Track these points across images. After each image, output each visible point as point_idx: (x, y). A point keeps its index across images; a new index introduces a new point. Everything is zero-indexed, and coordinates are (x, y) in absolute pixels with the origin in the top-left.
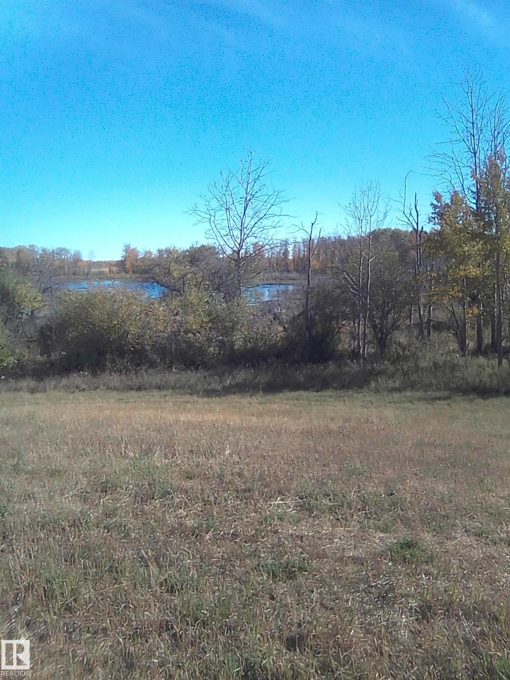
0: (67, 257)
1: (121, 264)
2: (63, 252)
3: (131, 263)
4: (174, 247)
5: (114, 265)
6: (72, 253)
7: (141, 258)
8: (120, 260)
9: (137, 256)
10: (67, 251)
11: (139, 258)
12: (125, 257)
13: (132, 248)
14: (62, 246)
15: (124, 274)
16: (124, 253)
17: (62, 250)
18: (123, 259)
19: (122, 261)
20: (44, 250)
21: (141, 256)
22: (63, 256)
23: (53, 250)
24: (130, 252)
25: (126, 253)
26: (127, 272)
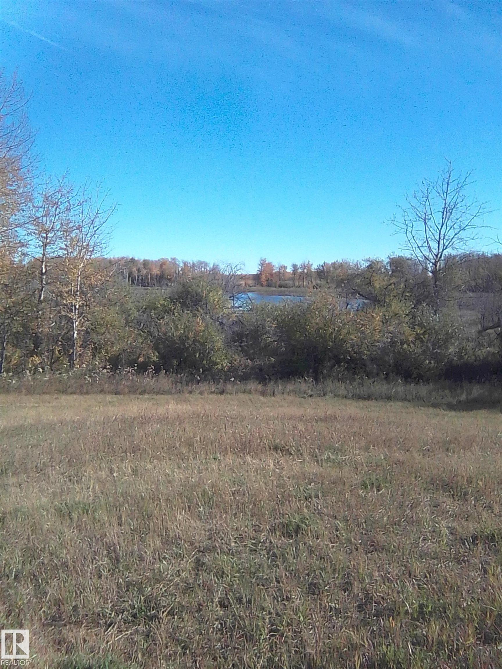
0: (207, 270)
1: (257, 278)
2: (203, 265)
3: (266, 276)
4: (309, 262)
5: (248, 278)
6: (211, 266)
7: (276, 273)
8: (256, 273)
9: (273, 270)
10: (206, 264)
11: (274, 272)
12: (261, 271)
13: (267, 262)
14: (202, 260)
15: (258, 287)
16: (260, 267)
17: (201, 263)
18: (259, 273)
19: (257, 274)
20: (185, 263)
21: (276, 271)
22: (203, 269)
23: (193, 263)
24: (265, 266)
25: (262, 267)
26: (262, 285)
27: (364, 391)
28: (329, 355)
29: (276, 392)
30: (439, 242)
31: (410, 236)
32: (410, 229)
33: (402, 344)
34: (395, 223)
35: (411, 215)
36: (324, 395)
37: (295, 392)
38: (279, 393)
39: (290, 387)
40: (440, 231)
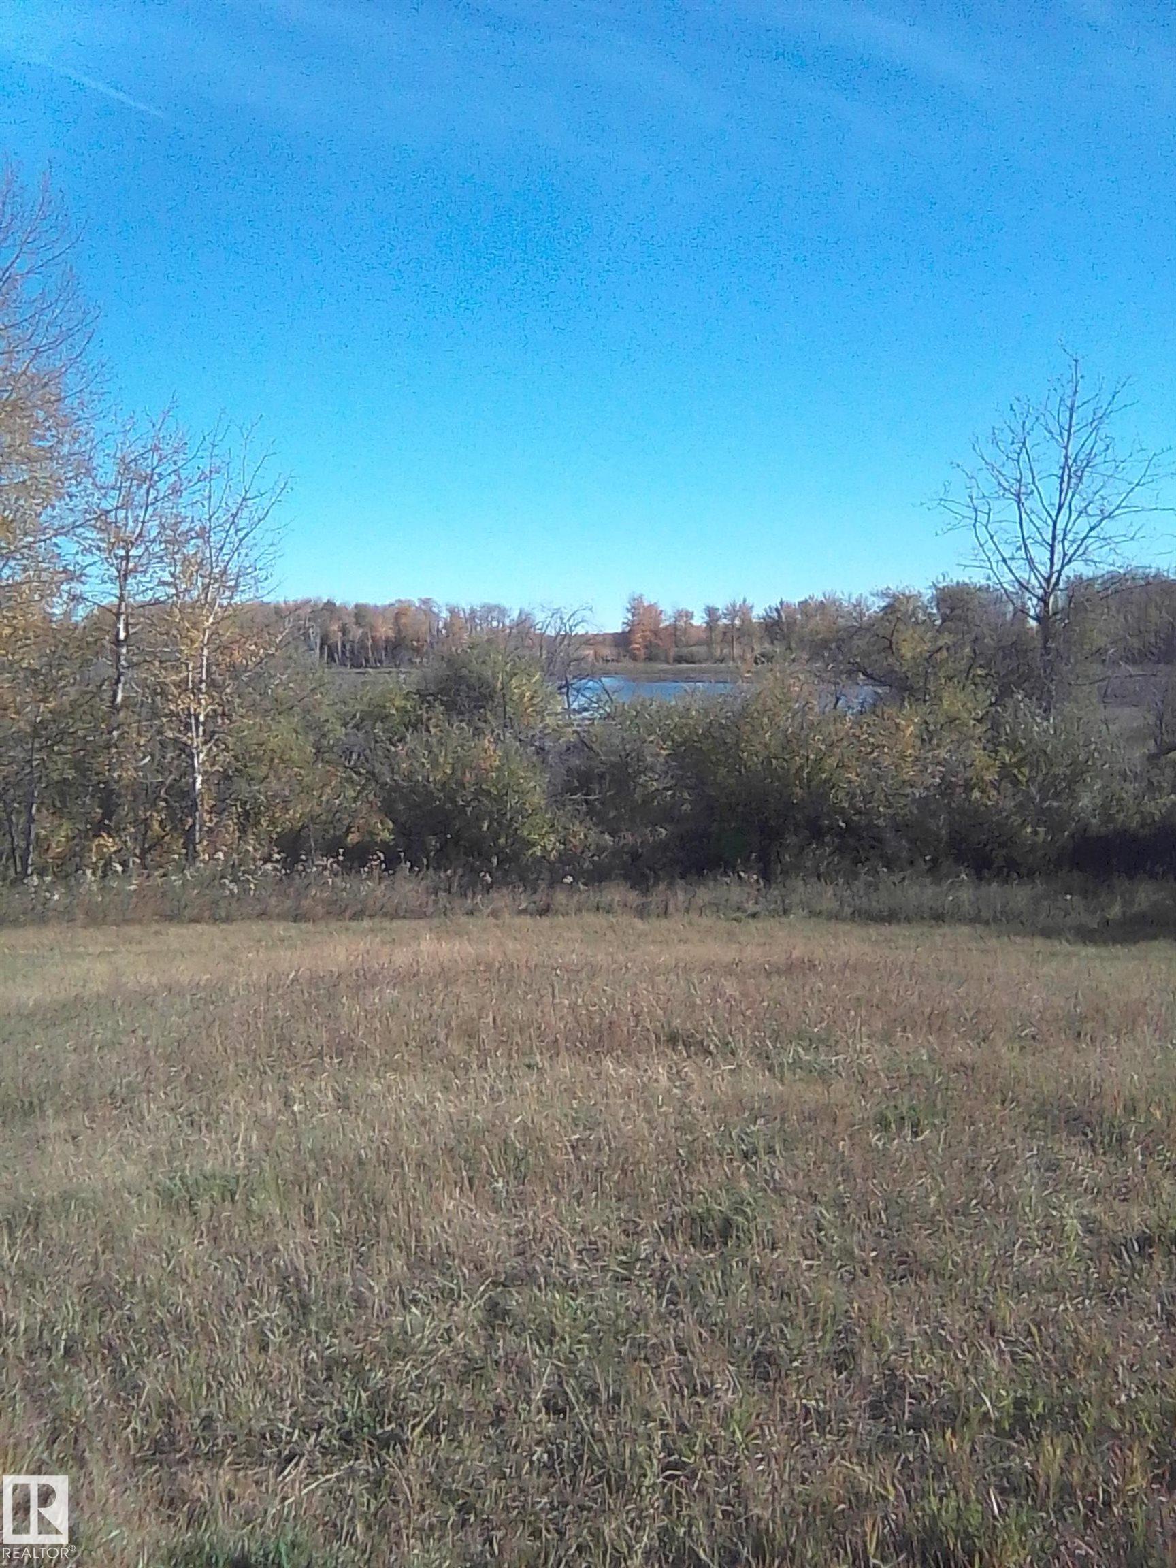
0: (504, 624)
1: (622, 641)
2: (495, 614)
3: (644, 637)
4: (745, 601)
5: (603, 643)
6: (515, 615)
7: (666, 628)
8: (619, 630)
9: (658, 622)
10: (503, 612)
11: (662, 626)
12: (631, 625)
13: (646, 604)
15: (627, 663)
16: (629, 616)
17: (490, 609)
18: (627, 629)
19: (623, 633)
20: (453, 611)
21: (667, 623)
22: (495, 624)
23: (473, 611)
24: (641, 612)
25: (633, 615)
26: (634, 658)
27: (880, 901)
28: (794, 818)
29: (671, 908)
30: (1052, 546)
31: (984, 535)
32: (982, 518)
33: (968, 788)
34: (946, 504)
35: (987, 483)
36: (786, 912)
37: (716, 907)
38: (677, 910)
39: (704, 895)
40: (1055, 523)
